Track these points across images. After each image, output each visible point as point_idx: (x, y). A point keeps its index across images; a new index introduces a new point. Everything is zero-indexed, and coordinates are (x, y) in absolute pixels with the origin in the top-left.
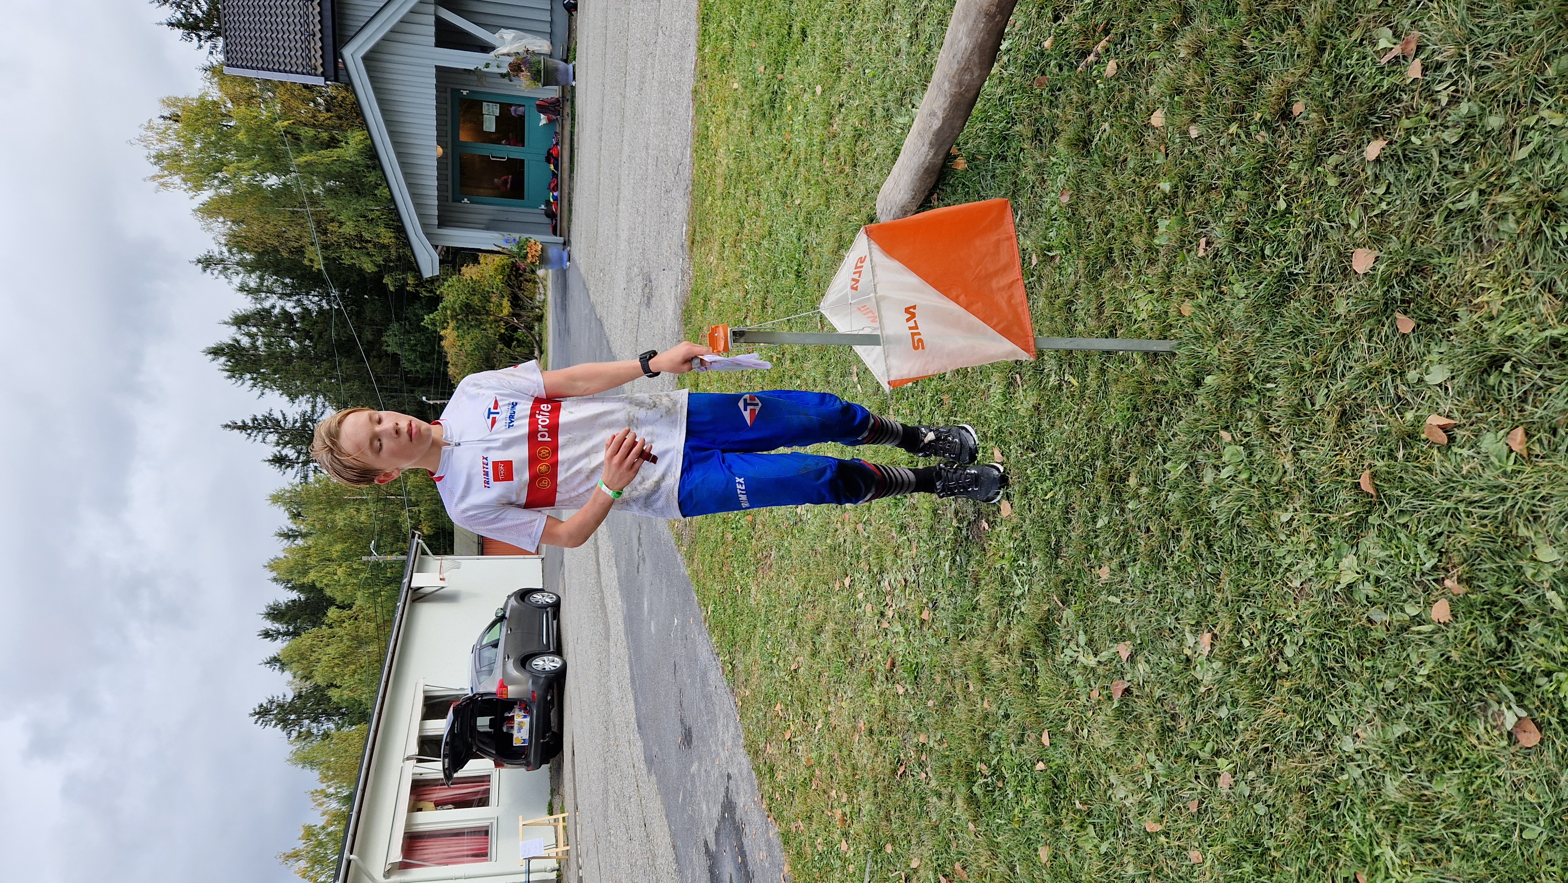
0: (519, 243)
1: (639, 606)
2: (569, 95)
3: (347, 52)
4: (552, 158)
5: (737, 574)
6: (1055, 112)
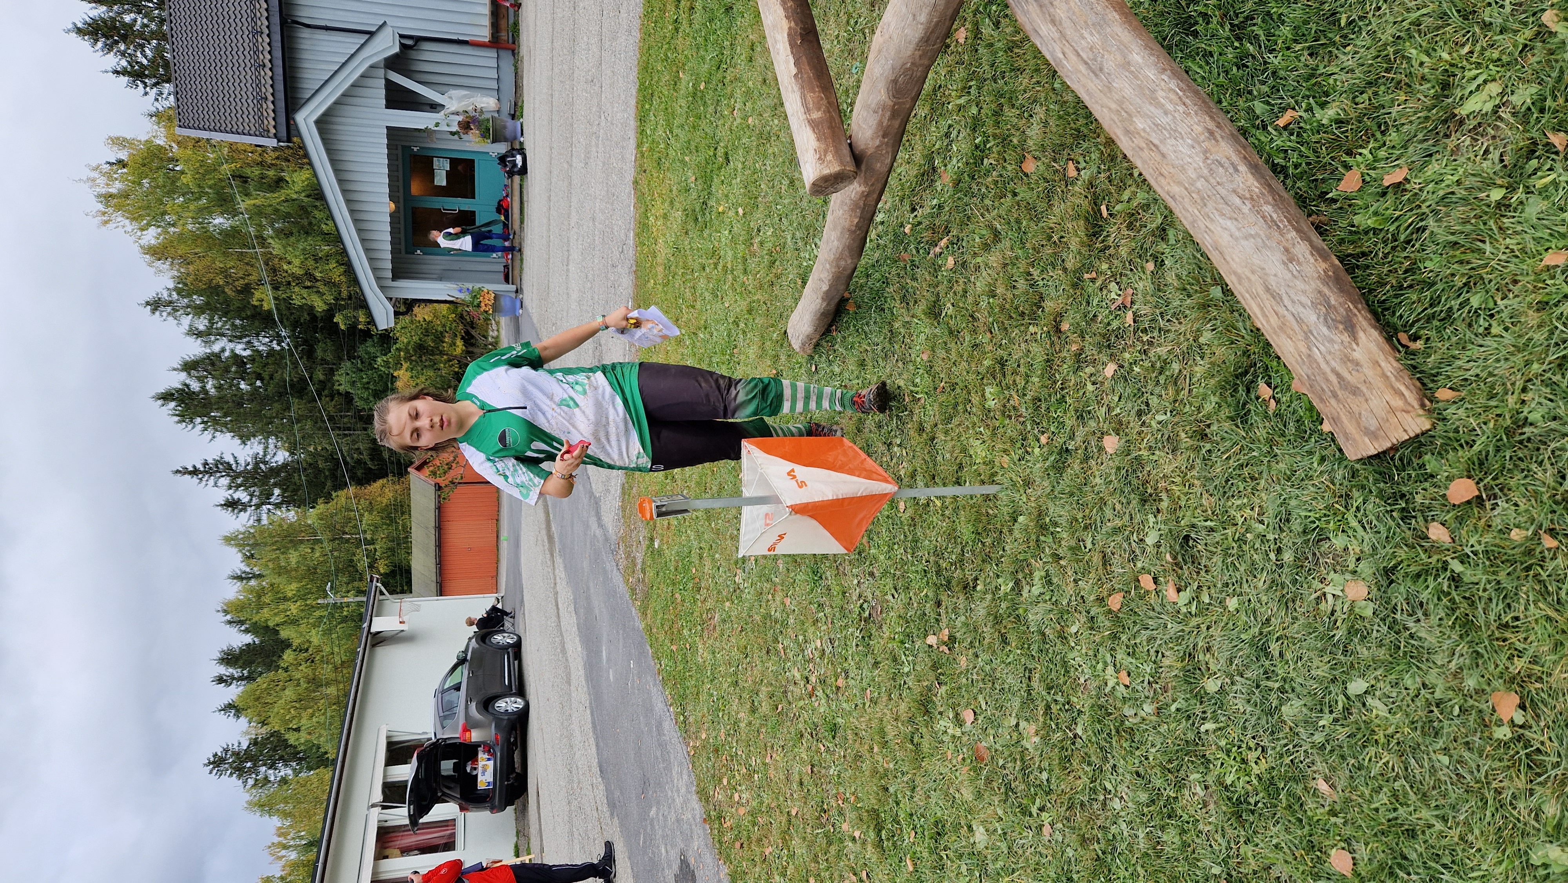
0: (473, 291)
1: (598, 653)
2: (519, 149)
3: (300, 117)
4: (502, 209)
5: (685, 632)
6: (915, 284)
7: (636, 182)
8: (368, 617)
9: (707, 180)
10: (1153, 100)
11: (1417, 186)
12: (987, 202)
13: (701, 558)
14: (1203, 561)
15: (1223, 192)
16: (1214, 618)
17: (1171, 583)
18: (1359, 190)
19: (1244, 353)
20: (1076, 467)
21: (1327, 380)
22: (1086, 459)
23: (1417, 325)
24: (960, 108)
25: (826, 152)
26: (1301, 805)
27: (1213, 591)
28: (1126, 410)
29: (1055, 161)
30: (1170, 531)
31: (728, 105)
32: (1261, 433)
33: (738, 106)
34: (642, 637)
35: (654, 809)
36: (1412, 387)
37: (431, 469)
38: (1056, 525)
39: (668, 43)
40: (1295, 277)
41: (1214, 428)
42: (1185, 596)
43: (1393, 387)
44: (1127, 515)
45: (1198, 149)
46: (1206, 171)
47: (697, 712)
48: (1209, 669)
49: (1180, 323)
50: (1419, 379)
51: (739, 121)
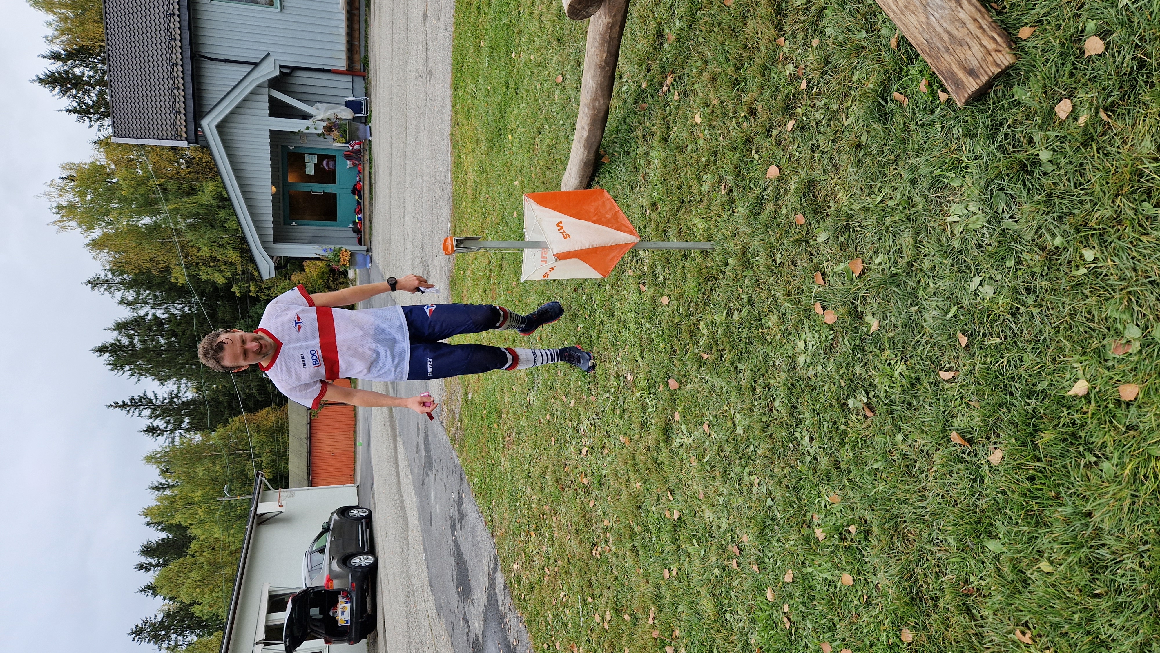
0: (334, 250)
2: (366, 146)
3: (205, 123)
4: (356, 191)
8: (255, 503)
12: (701, 39)
28: (803, 152)
36: (1000, 34)
43: (987, 34)
50: (1005, 28)
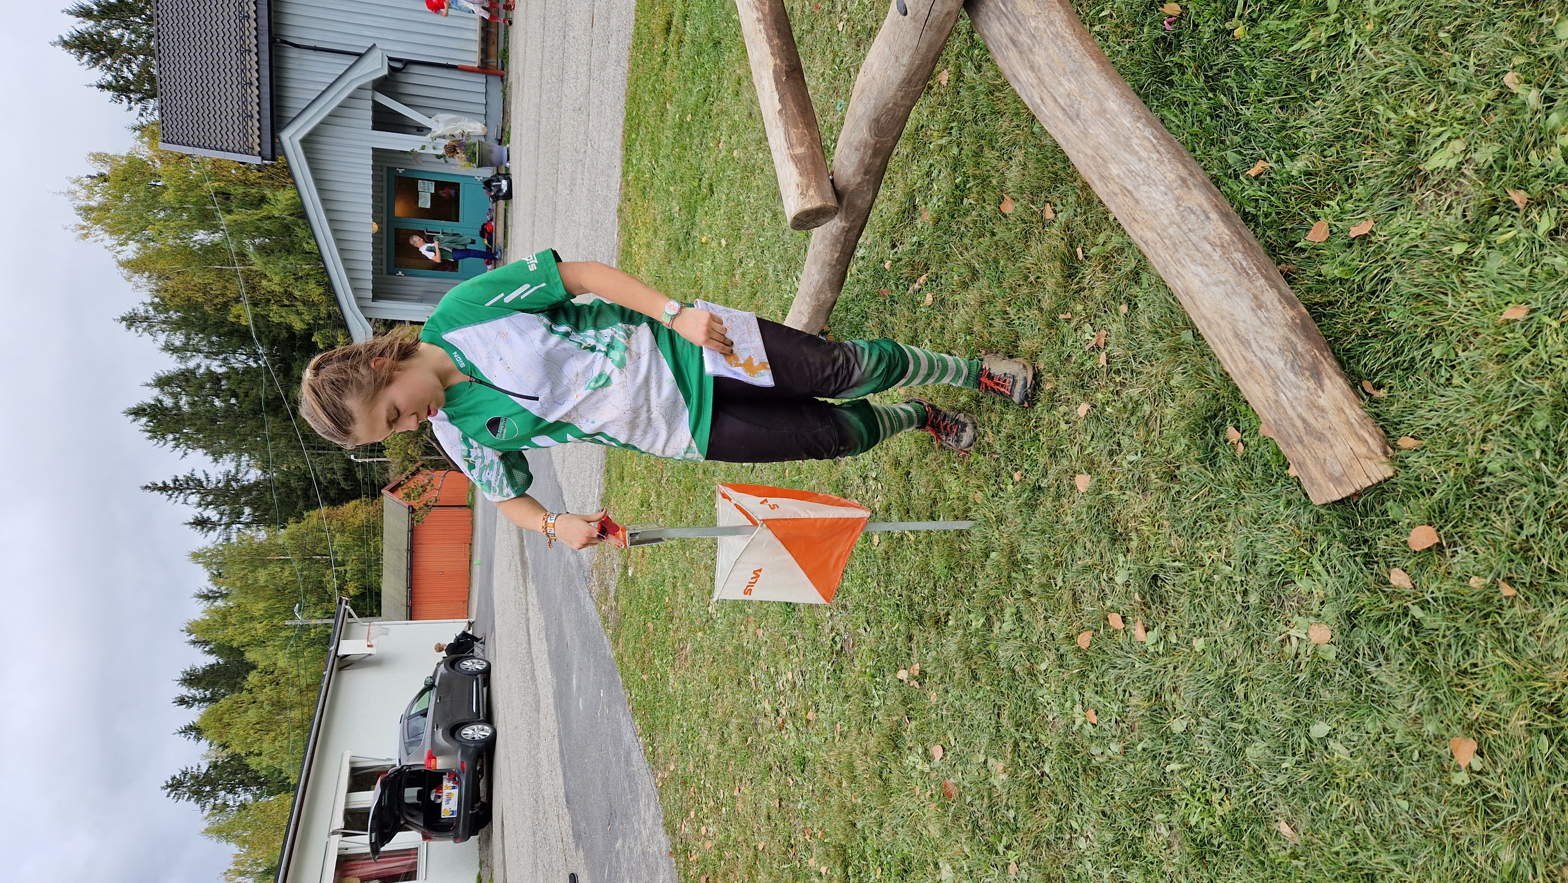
1: (568, 681)
2: (505, 174)
3: (285, 135)
4: (486, 233)
5: (657, 662)
6: (893, 319)
7: (620, 210)
8: (336, 640)
9: (690, 210)
10: (1127, 146)
11: (1383, 239)
12: (966, 241)
13: (675, 587)
14: (1171, 602)
15: (1194, 238)
16: (1181, 658)
17: (1139, 623)
18: (1327, 241)
19: (1214, 397)
20: (1049, 504)
21: (1294, 425)
22: (1058, 497)
23: (1380, 374)
24: (941, 148)
25: (808, 187)
26: (1264, 847)
27: (1180, 631)
28: (1098, 449)
29: (1033, 202)
30: (1139, 570)
31: (714, 137)
32: (1229, 476)
33: (723, 138)
34: (613, 666)
35: (620, 841)
36: (1375, 435)
37: (406, 491)
38: (1027, 561)
39: (657, 75)
40: (1263, 323)
41: (1184, 469)
42: (1153, 636)
43: (1357, 434)
44: (1098, 554)
45: (1171, 196)
46: (1178, 218)
47: (666, 743)
48: (1175, 709)
49: (1152, 365)
50: (1382, 426)
51: (724, 153)
